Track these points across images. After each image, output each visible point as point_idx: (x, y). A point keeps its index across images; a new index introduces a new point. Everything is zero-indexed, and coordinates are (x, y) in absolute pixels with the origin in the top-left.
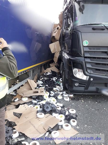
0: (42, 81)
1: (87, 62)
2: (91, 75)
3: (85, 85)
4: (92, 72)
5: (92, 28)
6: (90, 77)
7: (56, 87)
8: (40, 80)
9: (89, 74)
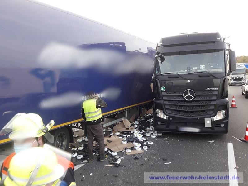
0: (139, 121)
1: (165, 104)
2: (170, 115)
3: (166, 123)
4: (171, 113)
5: (168, 76)
6: (170, 117)
7: (150, 127)
8: (137, 121)
9: (168, 114)
